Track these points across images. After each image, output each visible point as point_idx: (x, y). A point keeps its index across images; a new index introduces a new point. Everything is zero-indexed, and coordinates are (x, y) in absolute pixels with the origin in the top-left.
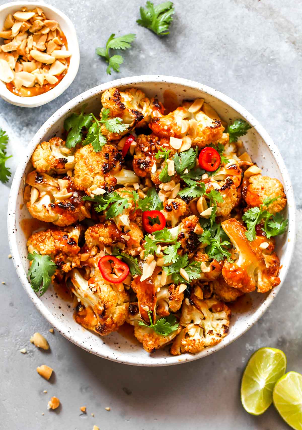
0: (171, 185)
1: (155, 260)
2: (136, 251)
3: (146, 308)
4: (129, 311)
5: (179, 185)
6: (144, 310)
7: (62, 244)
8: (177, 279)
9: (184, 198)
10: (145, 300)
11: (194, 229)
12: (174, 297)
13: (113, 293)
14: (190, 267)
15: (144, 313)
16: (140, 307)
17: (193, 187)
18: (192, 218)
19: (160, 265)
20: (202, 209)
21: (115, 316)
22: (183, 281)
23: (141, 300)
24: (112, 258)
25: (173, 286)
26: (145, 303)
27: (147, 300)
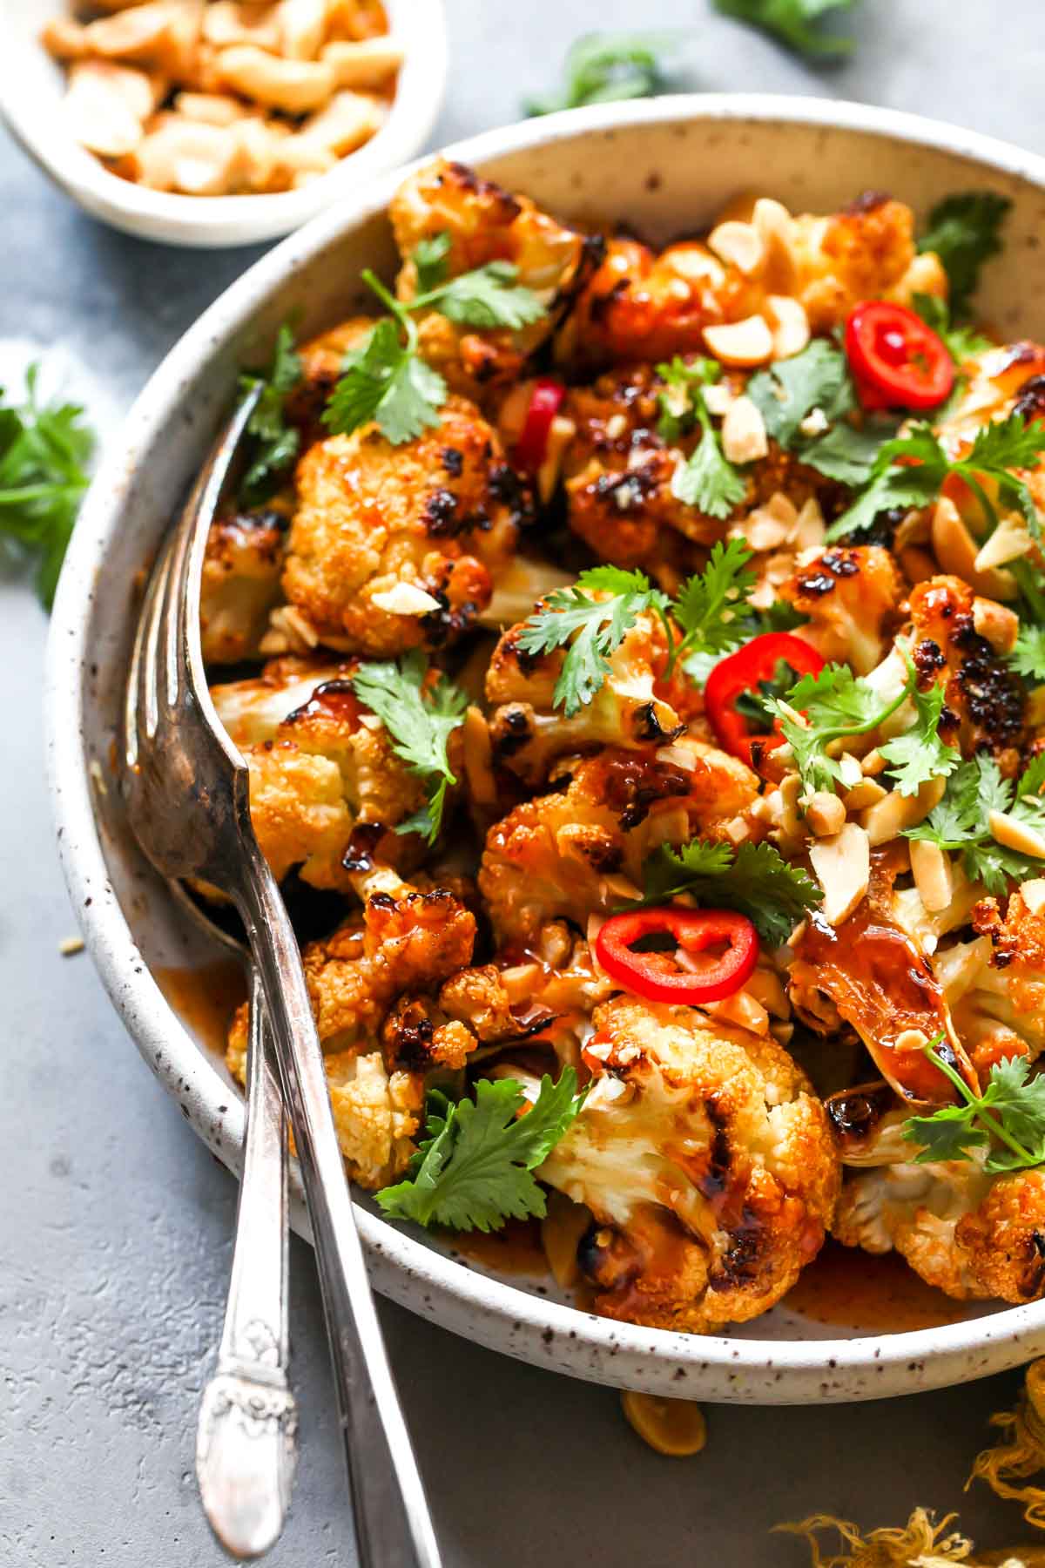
0: (779, 516)
1: (853, 825)
2: (750, 821)
3: (910, 1038)
4: (835, 1127)
5: (811, 507)
6: (906, 1054)
7: (391, 935)
8: (992, 865)
9: (861, 537)
10: (889, 1010)
11: (970, 622)
12: (1014, 946)
13: (727, 1049)
14: (1029, 799)
15: (909, 1065)
16: (880, 1047)
17: (881, 483)
18: (939, 589)
19: (891, 833)
20: (970, 544)
21: (782, 1149)
22: (1024, 870)
23: (871, 1020)
24: (655, 918)
25: (990, 902)
26: (893, 1023)
27: (897, 1005)
